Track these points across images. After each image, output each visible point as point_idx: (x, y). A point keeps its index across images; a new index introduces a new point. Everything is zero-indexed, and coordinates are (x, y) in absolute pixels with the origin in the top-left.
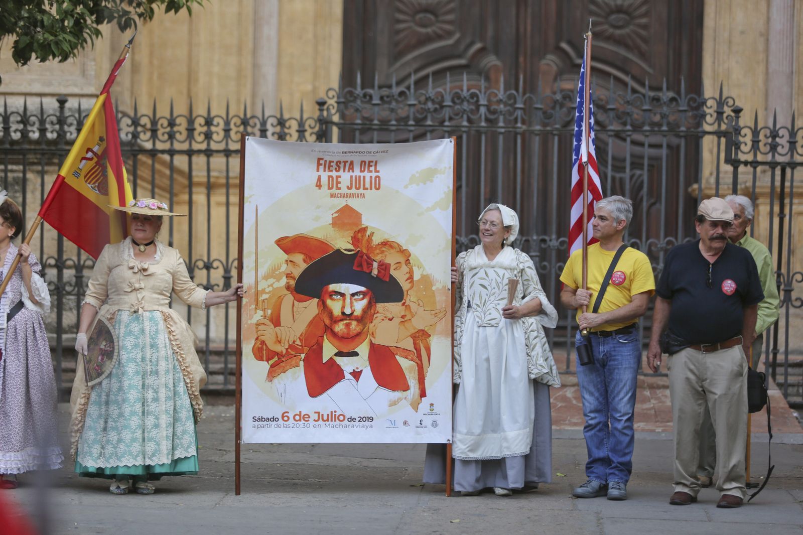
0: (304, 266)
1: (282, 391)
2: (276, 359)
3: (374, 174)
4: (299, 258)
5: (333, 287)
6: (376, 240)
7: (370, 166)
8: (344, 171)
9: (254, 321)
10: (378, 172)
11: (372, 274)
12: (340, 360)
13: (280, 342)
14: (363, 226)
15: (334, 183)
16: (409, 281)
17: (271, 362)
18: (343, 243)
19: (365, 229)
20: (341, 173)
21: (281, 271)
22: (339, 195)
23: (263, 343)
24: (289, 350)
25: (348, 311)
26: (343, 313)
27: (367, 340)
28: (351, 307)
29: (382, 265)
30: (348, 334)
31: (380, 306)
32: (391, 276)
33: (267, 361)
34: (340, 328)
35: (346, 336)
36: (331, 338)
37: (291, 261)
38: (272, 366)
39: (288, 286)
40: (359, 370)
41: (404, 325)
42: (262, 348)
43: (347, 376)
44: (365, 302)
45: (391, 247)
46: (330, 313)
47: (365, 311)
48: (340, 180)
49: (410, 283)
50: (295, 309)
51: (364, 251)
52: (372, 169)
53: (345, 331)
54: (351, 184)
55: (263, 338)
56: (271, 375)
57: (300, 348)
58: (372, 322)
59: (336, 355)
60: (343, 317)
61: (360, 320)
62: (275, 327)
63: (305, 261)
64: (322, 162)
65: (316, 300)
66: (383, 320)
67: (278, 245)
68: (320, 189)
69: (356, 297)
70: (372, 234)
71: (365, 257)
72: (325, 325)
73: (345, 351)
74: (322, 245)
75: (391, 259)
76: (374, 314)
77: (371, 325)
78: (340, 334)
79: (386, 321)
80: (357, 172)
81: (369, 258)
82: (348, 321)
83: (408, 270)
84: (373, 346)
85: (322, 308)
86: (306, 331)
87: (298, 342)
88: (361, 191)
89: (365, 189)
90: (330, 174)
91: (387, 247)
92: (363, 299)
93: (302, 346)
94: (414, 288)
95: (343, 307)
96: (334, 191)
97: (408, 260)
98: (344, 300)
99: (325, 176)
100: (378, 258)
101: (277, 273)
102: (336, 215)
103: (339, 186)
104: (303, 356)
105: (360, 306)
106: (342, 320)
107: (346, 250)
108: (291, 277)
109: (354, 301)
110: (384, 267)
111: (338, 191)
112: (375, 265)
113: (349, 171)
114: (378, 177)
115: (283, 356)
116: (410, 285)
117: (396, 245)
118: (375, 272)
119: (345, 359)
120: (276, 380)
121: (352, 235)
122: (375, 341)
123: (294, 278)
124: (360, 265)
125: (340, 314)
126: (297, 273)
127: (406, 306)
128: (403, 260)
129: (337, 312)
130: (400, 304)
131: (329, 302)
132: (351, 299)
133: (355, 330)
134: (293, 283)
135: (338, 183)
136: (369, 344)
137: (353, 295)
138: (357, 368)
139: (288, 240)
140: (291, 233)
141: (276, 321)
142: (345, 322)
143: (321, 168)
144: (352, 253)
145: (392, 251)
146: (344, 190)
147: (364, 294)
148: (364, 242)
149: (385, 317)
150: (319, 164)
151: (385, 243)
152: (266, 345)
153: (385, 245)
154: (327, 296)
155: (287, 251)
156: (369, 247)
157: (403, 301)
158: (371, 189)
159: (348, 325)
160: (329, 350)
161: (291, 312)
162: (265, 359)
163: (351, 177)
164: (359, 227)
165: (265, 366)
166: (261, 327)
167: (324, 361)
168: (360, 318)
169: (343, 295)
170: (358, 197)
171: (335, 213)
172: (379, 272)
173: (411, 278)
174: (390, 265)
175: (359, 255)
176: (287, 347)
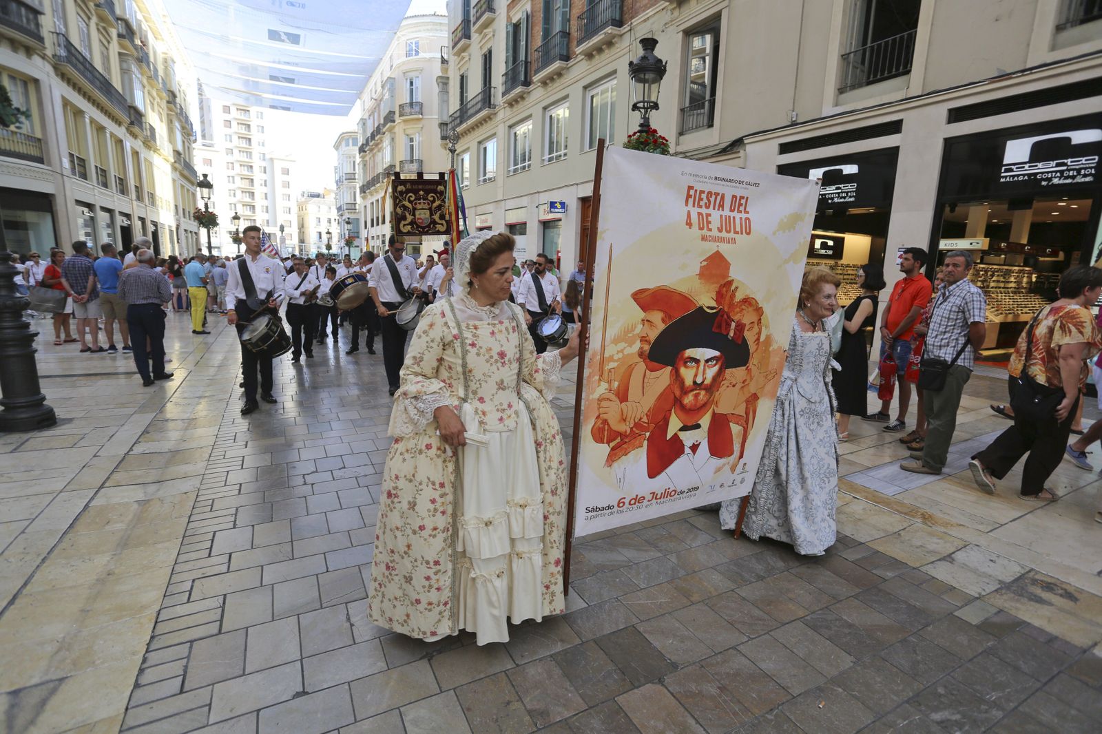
0: (662, 327)
1: (620, 475)
2: (618, 440)
3: (744, 216)
4: (657, 317)
5: (690, 352)
6: (739, 296)
7: (740, 205)
8: (714, 209)
9: (596, 395)
10: (748, 213)
12: (682, 435)
13: (625, 420)
14: (729, 279)
15: (704, 223)
16: (756, 342)
17: (612, 444)
18: (706, 300)
19: (730, 283)
20: (710, 211)
22: (710, 238)
23: (605, 422)
24: (634, 429)
25: (699, 380)
26: (695, 382)
27: (711, 410)
28: (703, 375)
29: (739, 325)
30: (695, 405)
31: (728, 371)
32: (744, 340)
33: (608, 443)
34: (688, 400)
35: (693, 408)
36: (679, 412)
37: (648, 321)
38: (613, 449)
39: (642, 353)
40: (698, 443)
41: (743, 391)
42: (604, 428)
43: (687, 450)
44: (717, 368)
45: (750, 304)
46: (682, 382)
47: (715, 379)
48: (710, 219)
49: (757, 344)
50: (646, 380)
51: (726, 309)
52: (742, 208)
53: (693, 402)
54: (722, 225)
55: (605, 416)
56: (611, 458)
57: (646, 425)
58: (718, 390)
59: (681, 430)
60: (693, 387)
61: (708, 389)
62: (621, 403)
63: (663, 321)
64: (692, 192)
65: (670, 368)
66: (728, 387)
67: (635, 300)
68: (690, 228)
69: (710, 363)
70: (737, 288)
71: (725, 316)
72: (675, 397)
73: (689, 424)
74: (685, 300)
75: (747, 318)
76: (722, 381)
77: (717, 394)
78: (688, 407)
79: (730, 387)
80: (727, 212)
81: (729, 317)
82: (697, 391)
83: (757, 330)
84: (714, 416)
85: (675, 377)
86: (655, 405)
87: (645, 419)
88: (732, 235)
89: (736, 233)
90: (700, 210)
91: (746, 304)
92: (715, 365)
93: (648, 423)
94: (759, 350)
95: (696, 376)
96: (705, 232)
97: (761, 319)
98: (698, 368)
99: (694, 212)
100: (737, 317)
101: (630, 335)
102: (705, 263)
103: (710, 226)
104: (648, 434)
105: (711, 372)
106: (692, 390)
107: (708, 308)
108: (646, 341)
109: (707, 367)
110: (740, 327)
111: (709, 233)
112: (733, 325)
113: (718, 210)
114: (747, 219)
115: (626, 436)
116: (756, 347)
117: (754, 303)
118: (732, 334)
119: (688, 433)
120: (615, 465)
121: (717, 289)
122: (718, 411)
123: (649, 342)
124: (720, 326)
125: (692, 384)
126: (653, 335)
127: (748, 370)
128: (756, 320)
129: (689, 382)
130: (744, 368)
131: (683, 370)
132: (704, 366)
133: (702, 399)
134: (647, 348)
135: (709, 222)
136: (711, 415)
137: (707, 361)
138: (697, 441)
139: (647, 293)
140: (651, 284)
141: (623, 396)
142: (695, 392)
143: (691, 201)
144: (714, 311)
145: (750, 309)
146: (715, 233)
147: (718, 359)
148: (728, 298)
149: (730, 384)
150: (689, 196)
151: (747, 301)
152: (608, 424)
154: (682, 363)
155: (644, 308)
156: (731, 305)
157: (748, 365)
158: (742, 234)
159: (696, 396)
160: (674, 424)
161: (641, 384)
162: (605, 441)
163: (721, 216)
164: (726, 280)
165: (605, 449)
166: (604, 403)
167: (669, 437)
168: (709, 387)
169: (697, 361)
170: (729, 242)
171: (704, 260)
172: (735, 333)
173: (758, 339)
174: (745, 325)
175: (720, 314)
176: (632, 425)
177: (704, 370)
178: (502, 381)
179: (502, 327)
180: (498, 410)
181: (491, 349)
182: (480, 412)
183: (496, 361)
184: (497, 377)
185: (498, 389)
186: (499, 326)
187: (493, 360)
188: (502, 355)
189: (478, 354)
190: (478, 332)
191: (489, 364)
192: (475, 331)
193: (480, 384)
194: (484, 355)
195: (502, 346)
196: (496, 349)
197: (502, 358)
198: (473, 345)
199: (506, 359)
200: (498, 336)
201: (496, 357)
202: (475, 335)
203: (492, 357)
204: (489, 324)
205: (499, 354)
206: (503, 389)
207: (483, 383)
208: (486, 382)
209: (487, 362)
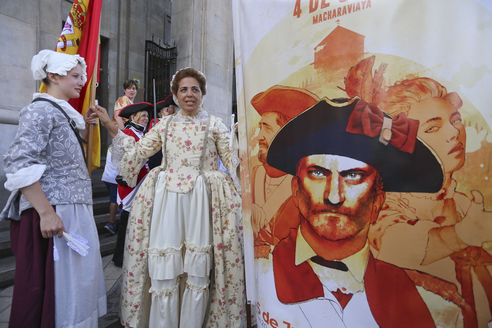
0: (277, 129)
4: (272, 118)
5: (313, 159)
6: (391, 78)
11: (381, 140)
12: (317, 269)
16: (456, 153)
18: (329, 92)
19: (369, 62)
21: (255, 136)
22: (326, 16)
25: (334, 199)
26: (326, 201)
27: (364, 250)
28: (340, 193)
29: (403, 122)
30: (333, 233)
31: (392, 197)
32: (419, 145)
35: (328, 236)
36: (308, 235)
37: (264, 124)
39: (261, 155)
40: (347, 292)
41: (439, 236)
43: (328, 294)
44: (364, 187)
45: (423, 88)
46: (308, 198)
47: (363, 202)
49: (457, 157)
50: (267, 186)
51: (367, 100)
53: (329, 228)
57: (270, 236)
58: (374, 223)
59: (313, 259)
60: (326, 207)
61: (352, 215)
63: (278, 122)
66: (397, 221)
68: (299, 16)
69: (349, 178)
70: (383, 67)
72: (300, 213)
73: (327, 257)
74: (301, 97)
76: (381, 209)
77: (373, 228)
78: (321, 231)
79: (404, 225)
81: (375, 110)
82: (333, 215)
83: (455, 133)
84: (372, 262)
85: (297, 189)
86: (278, 217)
87: (268, 229)
91: (413, 89)
92: (360, 182)
93: (271, 234)
94: (465, 168)
95: (327, 192)
96: (318, 12)
97: (457, 113)
98: (329, 181)
100: (394, 110)
102: (322, 47)
104: (272, 247)
105: (354, 192)
106: (324, 211)
107: (334, 101)
108: (264, 144)
109: (344, 184)
110: (406, 127)
111: (325, 10)
112: (387, 123)
116: (457, 162)
117: (433, 85)
118: (386, 136)
119: (326, 269)
121: (346, 75)
122: (377, 255)
123: (266, 145)
124: (359, 125)
125: (322, 201)
126: (270, 138)
127: (446, 201)
128: (444, 114)
129: (317, 197)
130: (434, 196)
131: (307, 181)
132: (340, 180)
133: (344, 229)
134: (265, 151)
136: (367, 258)
137: (344, 174)
138: (344, 289)
139: (262, 97)
142: (329, 215)
144: (346, 104)
145: (426, 97)
146: (335, 5)
147: (364, 174)
148: (368, 84)
149: (402, 217)
153: (410, 85)
154: (304, 172)
155: (260, 112)
156: (376, 92)
157: (442, 191)
159: (333, 221)
160: (304, 249)
161: (263, 189)
164: (359, 60)
167: (298, 262)
168: (353, 213)
169: (327, 173)
170: (359, 8)
171: (320, 45)
172: (394, 135)
173: (460, 148)
174: (417, 122)
175: (357, 107)
177: (340, 188)
178: (186, 160)
179: (193, 126)
180: (179, 178)
181: (181, 139)
182: (168, 178)
183: (183, 147)
184: (183, 157)
185: (183, 165)
186: (191, 125)
187: (181, 146)
188: (188, 143)
189: (173, 141)
190: (176, 128)
191: (178, 148)
192: (174, 127)
193: (172, 160)
194: (176, 142)
195: (189, 137)
196: (185, 138)
197: (188, 145)
198: (171, 135)
199: (191, 146)
200: (188, 131)
201: (184, 144)
202: (173, 130)
203: (181, 143)
204: (184, 123)
205: (186, 142)
206: (186, 165)
207: (174, 160)
208: (175, 159)
209: (178, 146)
